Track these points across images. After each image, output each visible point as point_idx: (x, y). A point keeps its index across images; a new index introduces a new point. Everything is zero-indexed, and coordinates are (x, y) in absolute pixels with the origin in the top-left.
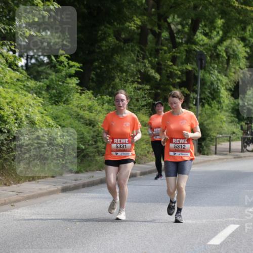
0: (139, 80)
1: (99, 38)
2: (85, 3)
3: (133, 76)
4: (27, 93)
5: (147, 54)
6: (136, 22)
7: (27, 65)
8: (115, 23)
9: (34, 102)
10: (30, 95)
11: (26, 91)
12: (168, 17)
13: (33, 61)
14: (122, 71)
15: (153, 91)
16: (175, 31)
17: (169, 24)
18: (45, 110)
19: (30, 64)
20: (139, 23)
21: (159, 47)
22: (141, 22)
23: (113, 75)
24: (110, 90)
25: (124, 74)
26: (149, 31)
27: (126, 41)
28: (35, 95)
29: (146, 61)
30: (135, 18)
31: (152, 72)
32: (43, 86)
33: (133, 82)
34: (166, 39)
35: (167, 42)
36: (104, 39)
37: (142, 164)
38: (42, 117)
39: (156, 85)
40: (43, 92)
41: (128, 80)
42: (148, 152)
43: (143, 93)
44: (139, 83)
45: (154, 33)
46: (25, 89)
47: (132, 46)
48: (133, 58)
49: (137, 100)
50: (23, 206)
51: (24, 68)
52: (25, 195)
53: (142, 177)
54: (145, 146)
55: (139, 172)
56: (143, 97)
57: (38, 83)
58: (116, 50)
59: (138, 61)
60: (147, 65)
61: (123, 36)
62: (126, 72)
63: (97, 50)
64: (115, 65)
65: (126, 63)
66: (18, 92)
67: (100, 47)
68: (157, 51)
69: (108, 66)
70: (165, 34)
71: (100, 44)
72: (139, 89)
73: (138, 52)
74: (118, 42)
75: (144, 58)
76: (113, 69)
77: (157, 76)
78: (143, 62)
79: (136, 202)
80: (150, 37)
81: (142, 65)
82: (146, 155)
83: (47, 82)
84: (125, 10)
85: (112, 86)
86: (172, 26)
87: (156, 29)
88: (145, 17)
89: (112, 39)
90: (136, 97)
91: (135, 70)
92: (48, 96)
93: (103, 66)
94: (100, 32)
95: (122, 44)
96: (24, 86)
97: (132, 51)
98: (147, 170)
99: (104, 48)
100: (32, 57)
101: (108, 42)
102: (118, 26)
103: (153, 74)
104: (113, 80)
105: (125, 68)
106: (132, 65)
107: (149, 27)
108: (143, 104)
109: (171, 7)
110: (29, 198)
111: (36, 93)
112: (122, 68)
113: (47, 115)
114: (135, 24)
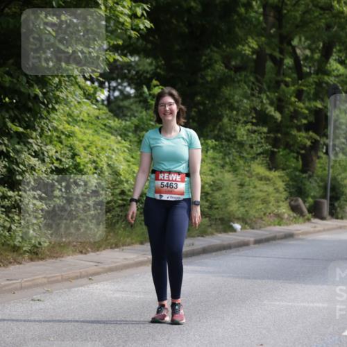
0: (254, 121)
1: (203, 66)
2: (186, 19)
3: (245, 114)
4: (109, 135)
5: (265, 86)
6: (252, 45)
7: (108, 98)
8: (224, 46)
9: (118, 146)
10: (113, 137)
11: (108, 132)
12: (292, 39)
13: (117, 94)
14: (232, 108)
15: (272, 135)
16: (301, 58)
17: (294, 48)
18: (132, 157)
19: (112, 97)
20: (255, 46)
21: (279, 78)
22: (258, 44)
23: (220, 113)
24: (216, 132)
25: (235, 112)
26: (268, 57)
27: (238, 69)
28: (119, 138)
29: (263, 96)
30: (250, 40)
31: (271, 110)
32: (130, 127)
33: (246, 123)
34: (290, 68)
35: (290, 71)
36: (209, 66)
37: (257, 229)
38: (129, 166)
39: (276, 127)
40: (130, 134)
41: (240, 120)
42: (265, 214)
43: (259, 138)
44: (253, 124)
45: (273, 59)
46: (107, 129)
47: (246, 76)
48: (246, 92)
49: (251, 147)
50: (103, 281)
51: (106, 103)
52: (107, 266)
53: (257, 246)
54: (261, 206)
55: (252, 239)
56: (259, 143)
57: (124, 123)
58: (224, 81)
59: (253, 95)
60: (264, 101)
61: (233, 63)
62: (237, 110)
63: (200, 81)
64: (223, 100)
65: (237, 98)
66: (98, 134)
67: (203, 77)
68: (278, 83)
69: (215, 102)
70: (288, 61)
71: (203, 73)
72: (254, 132)
73: (253, 83)
74: (227, 70)
75: (260, 92)
76: (220, 105)
77: (278, 116)
78: (259, 97)
79: (249, 278)
80: (269, 64)
81: (258, 100)
82: (261, 218)
83: (135, 121)
84: (237, 29)
85: (218, 127)
86: (298, 51)
87: (277, 55)
88: (263, 39)
89: (220, 67)
90: (250, 143)
91: (248, 107)
92: (136, 139)
93: (207, 102)
94: (204, 58)
95: (232, 73)
96: (105, 125)
97: (245, 83)
98: (263, 237)
99: (209, 79)
100: (115, 89)
101: (214, 70)
102: (228, 50)
103: (273, 113)
104: (221, 120)
105: (236, 104)
106: (245, 101)
107: (268, 51)
108: (259, 152)
109: (297, 26)
110: (111, 270)
111: (121, 136)
112: (232, 105)
113: (133, 164)
114: (249, 47)
